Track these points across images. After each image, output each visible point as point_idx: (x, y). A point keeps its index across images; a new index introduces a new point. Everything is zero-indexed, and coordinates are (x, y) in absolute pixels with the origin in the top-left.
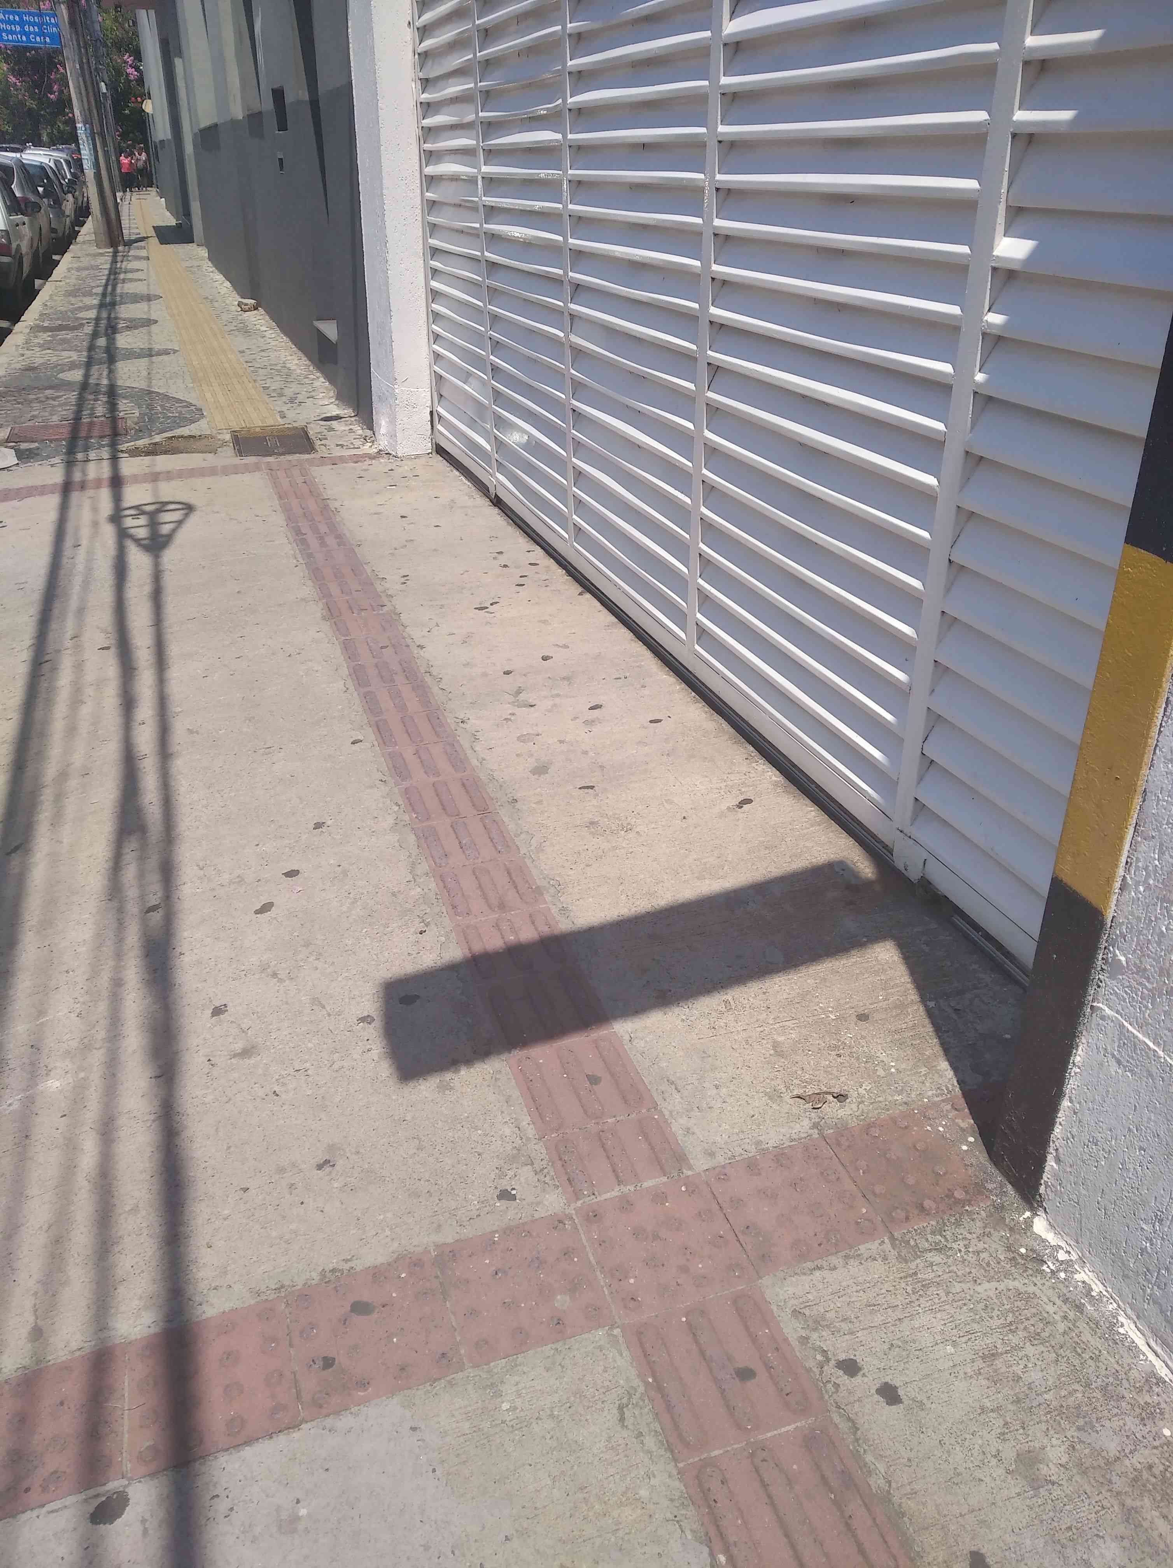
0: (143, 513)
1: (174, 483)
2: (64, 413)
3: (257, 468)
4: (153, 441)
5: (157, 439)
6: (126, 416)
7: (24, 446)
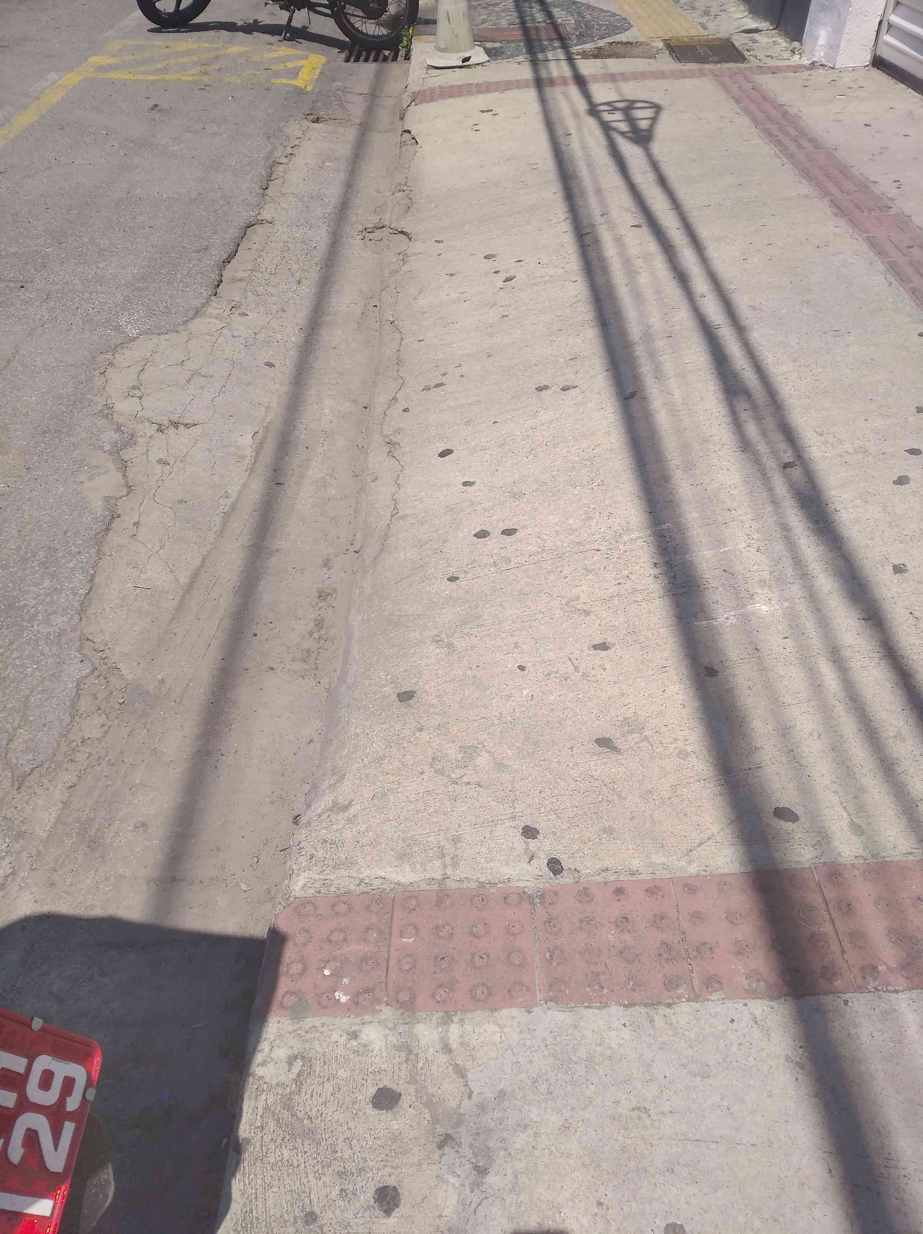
0: (616, 109)
1: (632, 84)
2: (509, 18)
3: (702, 74)
4: (598, 46)
5: (601, 43)
6: (563, 22)
7: (489, 45)
